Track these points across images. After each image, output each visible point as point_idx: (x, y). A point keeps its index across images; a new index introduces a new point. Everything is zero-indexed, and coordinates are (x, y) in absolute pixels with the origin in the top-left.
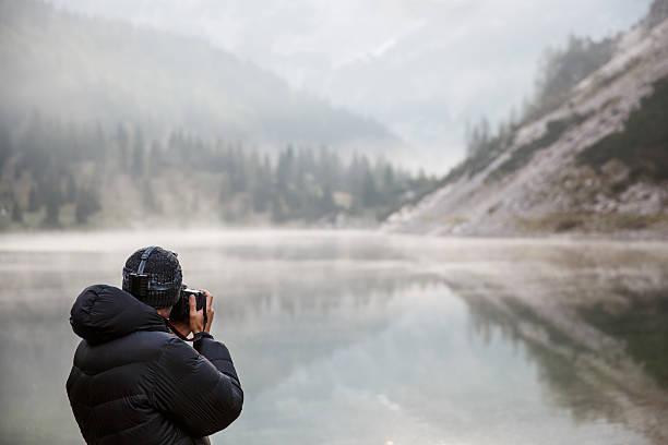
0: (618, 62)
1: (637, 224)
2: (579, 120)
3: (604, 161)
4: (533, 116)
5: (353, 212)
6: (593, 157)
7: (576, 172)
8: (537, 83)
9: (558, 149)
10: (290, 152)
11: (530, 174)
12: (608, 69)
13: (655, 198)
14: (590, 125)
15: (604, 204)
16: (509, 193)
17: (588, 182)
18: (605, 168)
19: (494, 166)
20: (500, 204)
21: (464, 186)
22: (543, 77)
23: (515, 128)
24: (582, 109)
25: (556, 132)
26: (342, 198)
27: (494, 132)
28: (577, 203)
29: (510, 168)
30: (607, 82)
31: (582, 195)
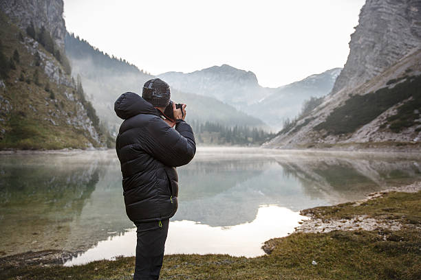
0: (324, 104)
1: (329, 146)
2: (314, 119)
3: (320, 130)
4: (301, 118)
5: (253, 143)
6: (317, 128)
7: (313, 132)
8: (302, 109)
9: (308, 126)
10: (236, 127)
11: (300, 133)
12: (321, 106)
13: (334, 139)
14: (317, 120)
15: (321, 141)
16: (294, 138)
17: (316, 135)
18: (321, 131)
19: (291, 131)
20: (292, 141)
21: (283, 136)
22: (304, 108)
23: (296, 121)
24: (314, 116)
25: (307, 122)
26: (250, 139)
27: (291, 122)
28: (313, 140)
29: (295, 131)
30: (321, 109)
31: (314, 138)
